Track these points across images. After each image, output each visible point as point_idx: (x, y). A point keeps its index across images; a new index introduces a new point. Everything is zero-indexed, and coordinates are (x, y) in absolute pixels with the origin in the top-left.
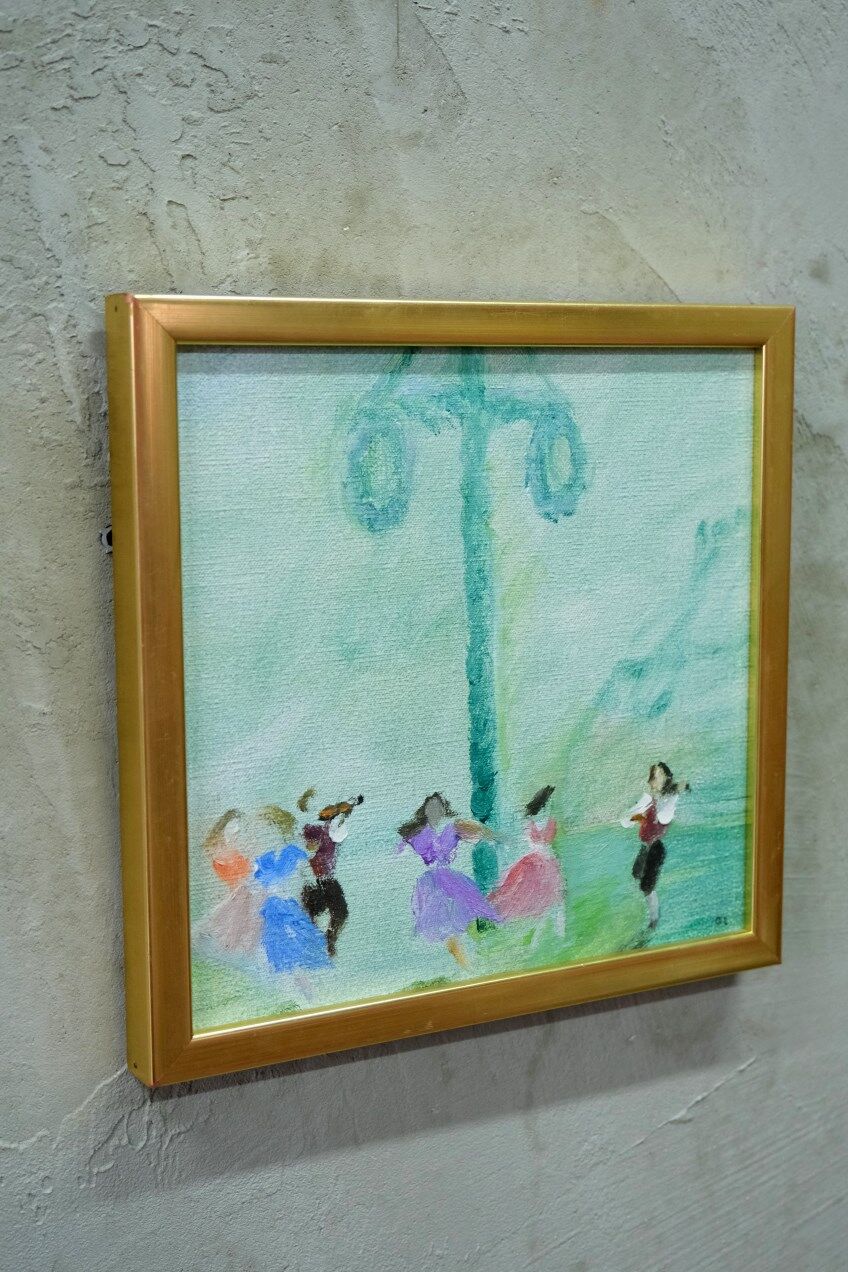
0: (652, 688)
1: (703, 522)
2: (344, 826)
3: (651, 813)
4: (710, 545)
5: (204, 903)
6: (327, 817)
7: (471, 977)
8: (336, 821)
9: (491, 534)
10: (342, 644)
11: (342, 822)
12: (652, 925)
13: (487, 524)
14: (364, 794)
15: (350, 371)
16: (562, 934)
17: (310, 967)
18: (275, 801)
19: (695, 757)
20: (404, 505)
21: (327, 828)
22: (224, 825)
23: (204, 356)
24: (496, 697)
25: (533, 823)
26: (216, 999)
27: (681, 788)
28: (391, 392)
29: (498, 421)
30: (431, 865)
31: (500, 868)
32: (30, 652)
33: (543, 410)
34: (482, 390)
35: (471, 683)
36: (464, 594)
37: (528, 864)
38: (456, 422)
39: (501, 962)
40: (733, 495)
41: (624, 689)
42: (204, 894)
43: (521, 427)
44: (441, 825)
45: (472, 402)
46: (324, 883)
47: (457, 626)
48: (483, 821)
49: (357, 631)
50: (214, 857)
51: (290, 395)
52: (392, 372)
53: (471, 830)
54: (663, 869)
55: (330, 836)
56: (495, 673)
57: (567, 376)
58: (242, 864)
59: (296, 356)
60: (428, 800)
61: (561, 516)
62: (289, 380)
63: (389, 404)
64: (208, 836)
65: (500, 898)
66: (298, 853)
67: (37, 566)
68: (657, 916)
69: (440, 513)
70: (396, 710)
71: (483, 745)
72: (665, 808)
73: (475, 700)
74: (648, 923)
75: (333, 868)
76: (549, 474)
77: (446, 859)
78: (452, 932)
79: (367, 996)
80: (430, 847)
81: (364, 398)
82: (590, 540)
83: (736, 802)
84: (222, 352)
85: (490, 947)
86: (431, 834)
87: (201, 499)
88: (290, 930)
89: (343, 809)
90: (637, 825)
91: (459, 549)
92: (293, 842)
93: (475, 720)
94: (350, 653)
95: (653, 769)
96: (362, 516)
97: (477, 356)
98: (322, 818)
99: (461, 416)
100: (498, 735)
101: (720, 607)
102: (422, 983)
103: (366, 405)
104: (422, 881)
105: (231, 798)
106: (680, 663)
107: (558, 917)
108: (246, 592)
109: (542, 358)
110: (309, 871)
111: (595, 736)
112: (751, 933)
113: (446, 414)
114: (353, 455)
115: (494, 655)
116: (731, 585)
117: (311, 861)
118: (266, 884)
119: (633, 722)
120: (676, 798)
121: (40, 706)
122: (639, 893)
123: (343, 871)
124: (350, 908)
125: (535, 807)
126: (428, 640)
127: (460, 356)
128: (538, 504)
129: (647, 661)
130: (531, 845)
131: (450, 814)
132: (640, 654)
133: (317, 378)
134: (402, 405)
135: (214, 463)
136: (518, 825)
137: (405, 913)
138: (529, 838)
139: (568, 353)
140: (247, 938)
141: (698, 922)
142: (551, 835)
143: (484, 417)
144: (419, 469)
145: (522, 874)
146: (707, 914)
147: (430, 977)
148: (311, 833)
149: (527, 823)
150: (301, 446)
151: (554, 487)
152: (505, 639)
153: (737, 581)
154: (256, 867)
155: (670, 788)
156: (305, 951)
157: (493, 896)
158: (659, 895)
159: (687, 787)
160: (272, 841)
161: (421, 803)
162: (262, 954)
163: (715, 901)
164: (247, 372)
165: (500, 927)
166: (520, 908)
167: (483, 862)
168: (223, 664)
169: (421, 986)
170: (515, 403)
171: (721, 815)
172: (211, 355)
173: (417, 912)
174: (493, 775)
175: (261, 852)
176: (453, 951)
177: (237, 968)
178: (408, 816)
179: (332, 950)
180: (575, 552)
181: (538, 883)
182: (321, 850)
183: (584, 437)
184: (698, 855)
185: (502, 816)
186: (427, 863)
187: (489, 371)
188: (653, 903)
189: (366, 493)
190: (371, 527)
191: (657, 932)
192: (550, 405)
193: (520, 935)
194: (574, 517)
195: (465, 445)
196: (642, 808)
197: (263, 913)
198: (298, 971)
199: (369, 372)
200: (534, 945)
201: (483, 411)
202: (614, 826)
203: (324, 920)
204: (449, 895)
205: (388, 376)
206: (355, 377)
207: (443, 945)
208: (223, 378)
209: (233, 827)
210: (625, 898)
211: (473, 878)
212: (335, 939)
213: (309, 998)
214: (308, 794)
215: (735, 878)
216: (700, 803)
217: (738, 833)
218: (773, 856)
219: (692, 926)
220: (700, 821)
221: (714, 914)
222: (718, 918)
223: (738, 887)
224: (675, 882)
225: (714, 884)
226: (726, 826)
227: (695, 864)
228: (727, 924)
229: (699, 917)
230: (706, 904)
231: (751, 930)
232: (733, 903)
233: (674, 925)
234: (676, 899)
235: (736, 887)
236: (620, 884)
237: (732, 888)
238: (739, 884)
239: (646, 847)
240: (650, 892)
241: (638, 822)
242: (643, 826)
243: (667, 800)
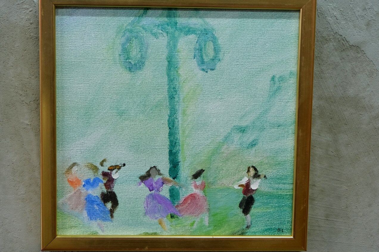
0: (249, 137)
1: (274, 76)
2: (117, 173)
3: (248, 185)
4: (277, 84)
5: (64, 193)
6: (112, 169)
7: (168, 234)
8: (114, 171)
9: (179, 75)
10: (118, 110)
11: (117, 172)
12: (248, 227)
13: (177, 72)
14: (126, 163)
15: (122, 16)
16: (207, 224)
17: (103, 220)
18: (91, 161)
19: (269, 166)
20: (143, 63)
21: (111, 173)
22: (72, 168)
23: (68, 10)
24: (180, 134)
25: (195, 182)
26: (68, 226)
27: (262, 177)
28: (139, 23)
29: (182, 34)
30: (152, 192)
31: (181, 197)
32: (24, 104)
33: (202, 31)
34: (176, 23)
35: (170, 128)
36: (167, 96)
37: (193, 197)
38: (165, 34)
39: (180, 231)
40: (288, 66)
41: (236, 137)
42: (64, 190)
43: (192, 37)
44: (157, 178)
45: (172, 28)
46: (109, 192)
47: (164, 107)
48: (174, 178)
49: (124, 106)
50: (68, 178)
51: (99, 23)
52: (139, 16)
53: (169, 181)
54: (253, 206)
55: (112, 176)
56: (180, 125)
57: (212, 19)
58: (78, 181)
59: (102, 10)
60: (151, 168)
61: (209, 70)
62: (99, 19)
63: (138, 27)
64: (66, 170)
65: (180, 208)
66: (100, 181)
67: (27, 77)
68: (250, 224)
69: (158, 67)
70: (139, 135)
71: (174, 151)
72: (254, 184)
73: (171, 134)
74: (246, 226)
75: (113, 187)
76: (204, 55)
77: (158, 190)
78: (160, 217)
79: (125, 234)
80: (152, 185)
81: (128, 25)
82: (222, 80)
84: (74, 9)
85: (176, 225)
86: (152, 180)
87: (66, 57)
88: (95, 206)
89: (118, 167)
90: (242, 188)
91: (166, 80)
92: (98, 177)
93: (171, 142)
94: (121, 114)
95: (249, 168)
96: (126, 66)
97: (174, 11)
98: (109, 170)
99: (167, 33)
100: (180, 148)
101: (281, 109)
102: (148, 233)
103: (129, 27)
104: (148, 197)
105: (75, 159)
106: (262, 129)
107: (205, 218)
108: (82, 90)
109: (202, 12)
110: (104, 187)
111: (223, 153)
112: (292, 237)
113: (161, 31)
114: (123, 45)
115: (179, 119)
116: (287, 101)
117: (104, 184)
118: (87, 190)
119: (240, 149)
120: (259, 180)
121: (27, 122)
122: (242, 215)
123: (116, 189)
124: (119, 202)
125: (196, 176)
126: (152, 111)
127: (167, 11)
128: (199, 65)
129: (247, 127)
130: (194, 190)
131: (160, 174)
132: (244, 124)
133: (110, 18)
134: (143, 28)
135: (70, 46)
136: (189, 182)
137: (141, 207)
138: (193, 187)
139: (213, 11)
140: (80, 207)
141: (269, 229)
142: (203, 187)
143: (177, 33)
144: (149, 51)
145: (190, 200)
147: (151, 231)
148: (105, 174)
149: (192, 181)
150: (103, 41)
151: (206, 59)
152: (184, 113)
153: (290, 99)
154: (83, 183)
155: (257, 176)
156: (102, 215)
157: (177, 206)
158: (251, 216)
159: (265, 177)
160: (90, 175)
161: (148, 169)
162: (85, 213)
163: (277, 222)
164: (83, 15)
165: (180, 218)
166: (189, 212)
167: (174, 193)
168: (73, 113)
169: (147, 234)
170: (189, 29)
171: (281, 189)
172: (70, 10)
173: (146, 208)
174: (178, 162)
175: (86, 178)
176: (160, 223)
177: (76, 217)
178: (143, 173)
179: (112, 216)
180: (215, 84)
181: (197, 204)
182: (108, 181)
183: (220, 42)
185: (182, 178)
186: (150, 191)
187: (179, 17)
188: (248, 219)
189: (128, 58)
190: (130, 70)
191: (250, 230)
192: (205, 29)
193: (189, 222)
194: (215, 71)
195: (169, 43)
196: (244, 181)
197: (86, 199)
198: (99, 221)
199: (130, 16)
200: (195, 226)
201: (176, 31)
202: (231, 187)
203: (109, 205)
204: (159, 203)
205: (138, 18)
206: (124, 18)
207: (156, 221)
208: (74, 17)
209: (75, 168)
210: (236, 215)
211: (169, 199)
212: (113, 212)
213: (103, 231)
214: (104, 161)
215: (287, 214)
216: (271, 183)
217: (289, 197)
218: (302, 208)
219: (266, 230)
220: (271, 190)
221: (277, 227)
222: (279, 229)
223: (289, 218)
224: (259, 212)
225: (277, 216)
226: (283, 194)
227: (268, 206)
228: (283, 232)
229: (269, 227)
230: (273, 223)
231: (292, 236)
232: (286, 224)
233: (258, 229)
234: (259, 219)
235: (288, 218)
236: (233, 209)
237: (286, 218)
238: (289, 217)
239: (245, 197)
240: (247, 214)
241: (242, 187)
242: (244, 189)
243: (255, 181)
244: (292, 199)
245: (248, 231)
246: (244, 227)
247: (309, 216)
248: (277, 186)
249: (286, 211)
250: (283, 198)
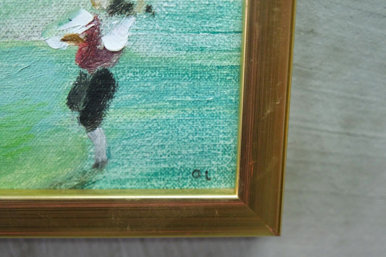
3: (92, 36)
12: (98, 166)
27: (139, 9)
54: (113, 104)
68: (105, 157)
72: (114, 31)
74: (93, 163)
83: (225, 37)
112: (236, 196)
120: (130, 22)
122: (78, 129)
141: (166, 172)
146: (179, 163)
155: (120, 7)
158: (108, 133)
159: (149, 9)
163: (191, 151)
171: (202, 49)
184: (167, 93)
188: (98, 141)
191: (106, 174)
196: (79, 27)
202: (37, 44)
210: (57, 130)
215: (223, 127)
216: (168, 31)
217: (228, 75)
218: (269, 111)
219: (156, 174)
220: (169, 53)
221: (190, 166)
222: (195, 171)
223: (228, 140)
224: (131, 122)
225: (190, 131)
226: (209, 65)
227: (161, 103)
228: (209, 179)
229: (166, 166)
230: (177, 153)
231: (235, 193)
232: (220, 157)
233: (129, 170)
234: (132, 142)
235: (224, 139)
236: (48, 113)
237: (218, 139)
238: (229, 136)
239: (86, 75)
240: (94, 128)
241: (72, 44)
242: (80, 50)
243: (116, 22)
244: (239, 81)
245: (100, 176)
246: (88, 165)
247: (290, 122)
248: (188, 39)
249: (218, 116)
250: (210, 77)
